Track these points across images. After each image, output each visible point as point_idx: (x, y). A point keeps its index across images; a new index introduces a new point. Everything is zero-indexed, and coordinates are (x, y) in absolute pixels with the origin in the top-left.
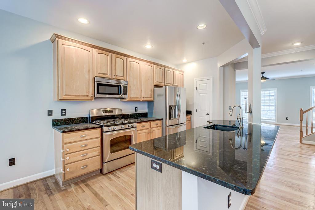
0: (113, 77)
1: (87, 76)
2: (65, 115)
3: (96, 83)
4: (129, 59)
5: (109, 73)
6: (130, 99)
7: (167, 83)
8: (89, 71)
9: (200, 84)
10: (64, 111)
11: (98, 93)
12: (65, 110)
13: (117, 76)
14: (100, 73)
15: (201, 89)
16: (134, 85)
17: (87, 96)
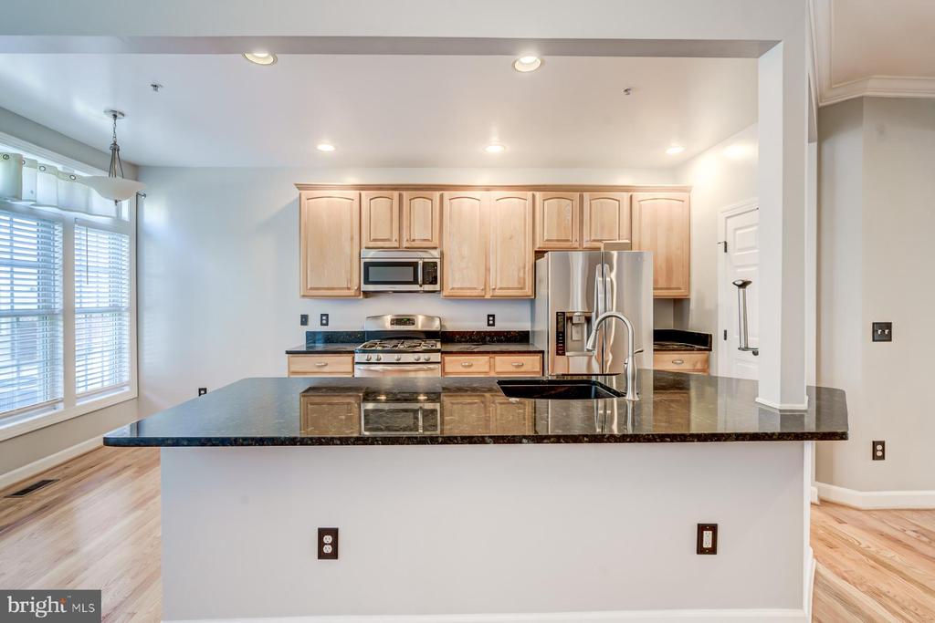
0: (405, 244)
1: (348, 250)
2: (327, 324)
3: (363, 261)
4: (447, 194)
5: (395, 236)
6: (451, 294)
7: (595, 241)
8: (352, 239)
9: (736, 229)
10: (324, 318)
11: (367, 282)
12: (327, 315)
13: (414, 240)
14: (375, 240)
15: (740, 250)
16: (463, 258)
17: (348, 289)
